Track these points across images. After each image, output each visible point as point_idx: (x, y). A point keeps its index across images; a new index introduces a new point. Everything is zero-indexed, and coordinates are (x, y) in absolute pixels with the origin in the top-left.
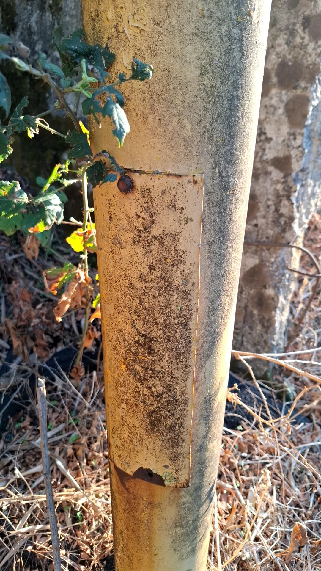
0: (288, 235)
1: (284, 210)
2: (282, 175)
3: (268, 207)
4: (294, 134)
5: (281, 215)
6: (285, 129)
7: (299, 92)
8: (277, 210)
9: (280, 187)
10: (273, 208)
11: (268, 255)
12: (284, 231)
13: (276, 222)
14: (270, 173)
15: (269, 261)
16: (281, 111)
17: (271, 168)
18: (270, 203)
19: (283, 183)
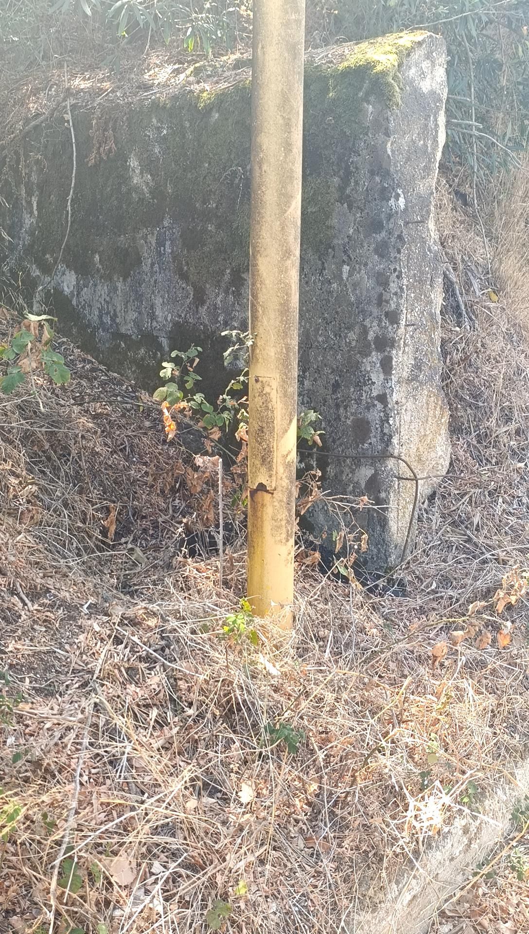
0: (390, 449)
1: (386, 431)
2: (383, 406)
3: (377, 429)
4: (387, 380)
5: (385, 434)
6: (382, 376)
7: (386, 354)
8: (382, 431)
9: (382, 414)
10: (379, 429)
11: (380, 466)
12: (388, 446)
13: (382, 439)
14: (376, 405)
15: (381, 470)
16: (378, 365)
17: (376, 402)
18: (377, 426)
19: (383, 412)
